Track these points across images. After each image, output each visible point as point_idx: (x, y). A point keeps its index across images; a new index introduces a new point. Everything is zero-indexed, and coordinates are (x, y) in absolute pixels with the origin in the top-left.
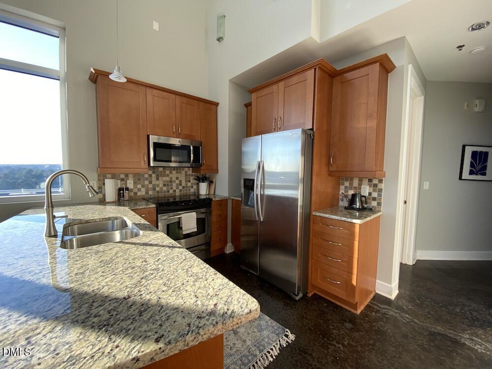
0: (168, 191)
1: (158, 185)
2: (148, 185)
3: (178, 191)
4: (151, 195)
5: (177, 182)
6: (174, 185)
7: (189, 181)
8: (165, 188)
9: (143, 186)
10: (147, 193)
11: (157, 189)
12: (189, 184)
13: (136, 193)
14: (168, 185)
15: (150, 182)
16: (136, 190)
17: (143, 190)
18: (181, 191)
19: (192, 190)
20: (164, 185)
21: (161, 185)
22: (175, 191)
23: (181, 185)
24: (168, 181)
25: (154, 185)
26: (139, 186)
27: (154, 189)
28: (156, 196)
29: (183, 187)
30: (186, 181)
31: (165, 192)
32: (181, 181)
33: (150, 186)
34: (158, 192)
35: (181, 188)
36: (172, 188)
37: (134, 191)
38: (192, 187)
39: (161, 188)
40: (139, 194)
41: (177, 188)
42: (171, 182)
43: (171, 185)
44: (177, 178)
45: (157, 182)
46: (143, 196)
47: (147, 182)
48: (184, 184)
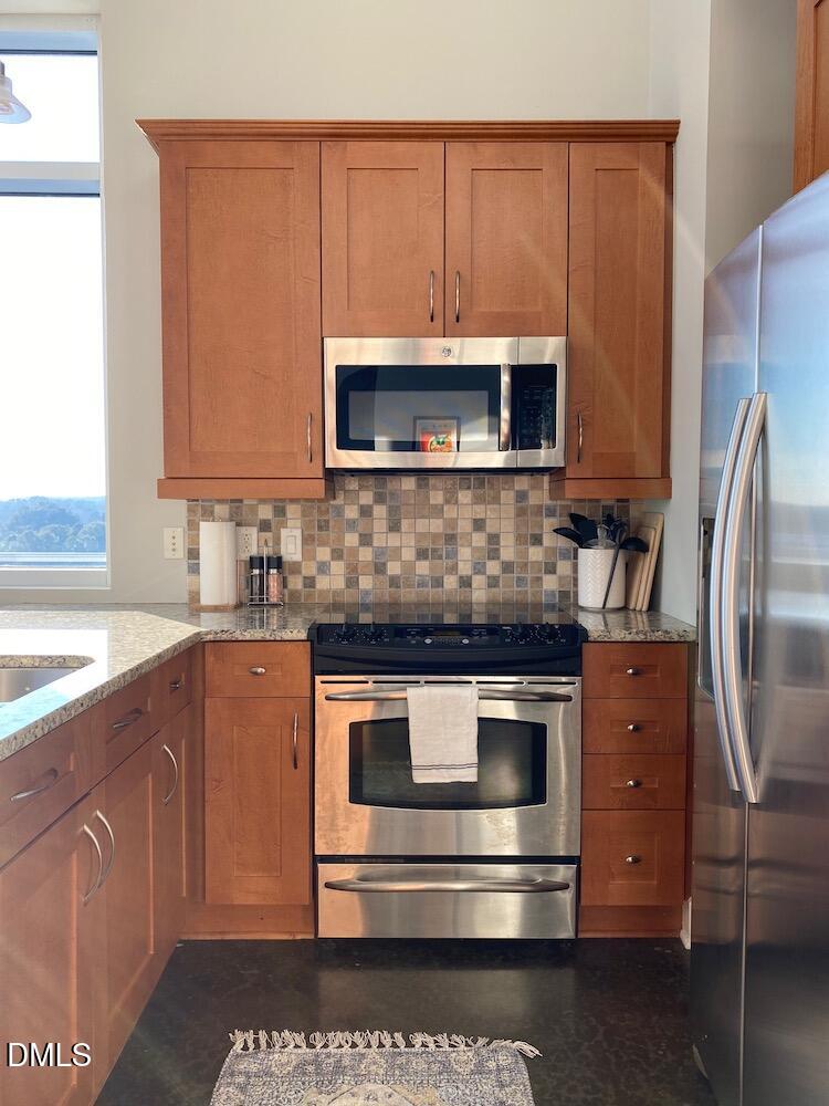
0: (438, 582)
1: (397, 551)
2: (354, 552)
3: (479, 581)
4: (367, 593)
5: (479, 540)
6: (465, 553)
7: (537, 540)
8: (423, 568)
9: (337, 554)
10: (352, 582)
11: (394, 568)
12: (536, 554)
13: (310, 582)
14: (436, 555)
15: (366, 540)
16: (309, 569)
17: (338, 568)
18: (493, 582)
19: (550, 583)
20: (422, 554)
21: (408, 554)
22: (466, 582)
23: (494, 554)
24: (435, 537)
25: (380, 552)
26: (323, 554)
27: (379, 569)
28: (387, 598)
29: (507, 567)
30: (520, 539)
31: (422, 584)
32: (494, 539)
33: (366, 555)
34: (394, 582)
35: (493, 568)
36: (453, 569)
37: (305, 572)
38: (551, 569)
39: (409, 568)
40: (323, 583)
41: (479, 568)
42: (451, 538)
43: (453, 555)
44: (479, 525)
45: (393, 540)
46: (335, 592)
47: (351, 539)
48: (508, 553)
